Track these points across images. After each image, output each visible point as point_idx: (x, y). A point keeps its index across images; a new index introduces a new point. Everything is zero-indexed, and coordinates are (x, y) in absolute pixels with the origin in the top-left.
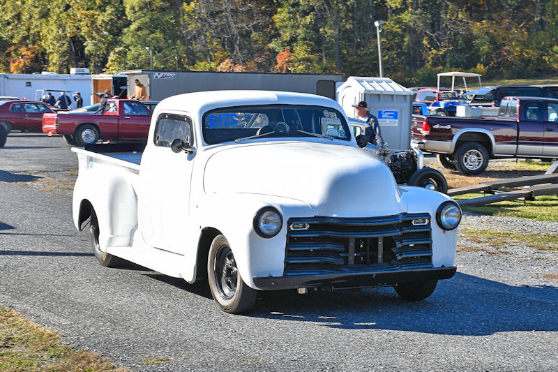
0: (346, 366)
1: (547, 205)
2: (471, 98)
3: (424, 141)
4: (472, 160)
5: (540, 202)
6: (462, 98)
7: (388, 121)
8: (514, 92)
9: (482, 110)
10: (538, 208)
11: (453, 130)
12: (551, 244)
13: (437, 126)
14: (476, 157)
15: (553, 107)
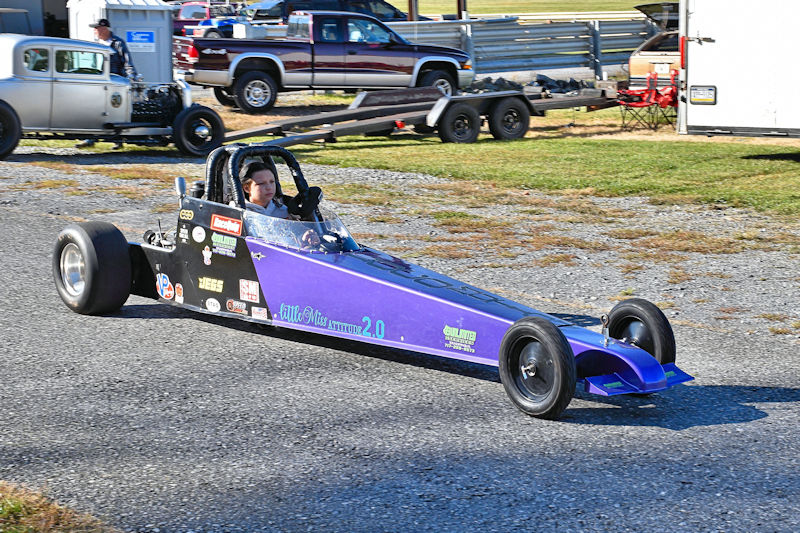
0: (91, 365)
1: (351, 148)
2: (252, 14)
3: (192, 71)
4: (257, 94)
5: (344, 144)
6: (241, 15)
7: (141, 45)
8: (307, 6)
9: (267, 29)
10: (341, 152)
11: (230, 55)
12: (357, 196)
13: (207, 51)
14: (261, 91)
15: (356, 24)
